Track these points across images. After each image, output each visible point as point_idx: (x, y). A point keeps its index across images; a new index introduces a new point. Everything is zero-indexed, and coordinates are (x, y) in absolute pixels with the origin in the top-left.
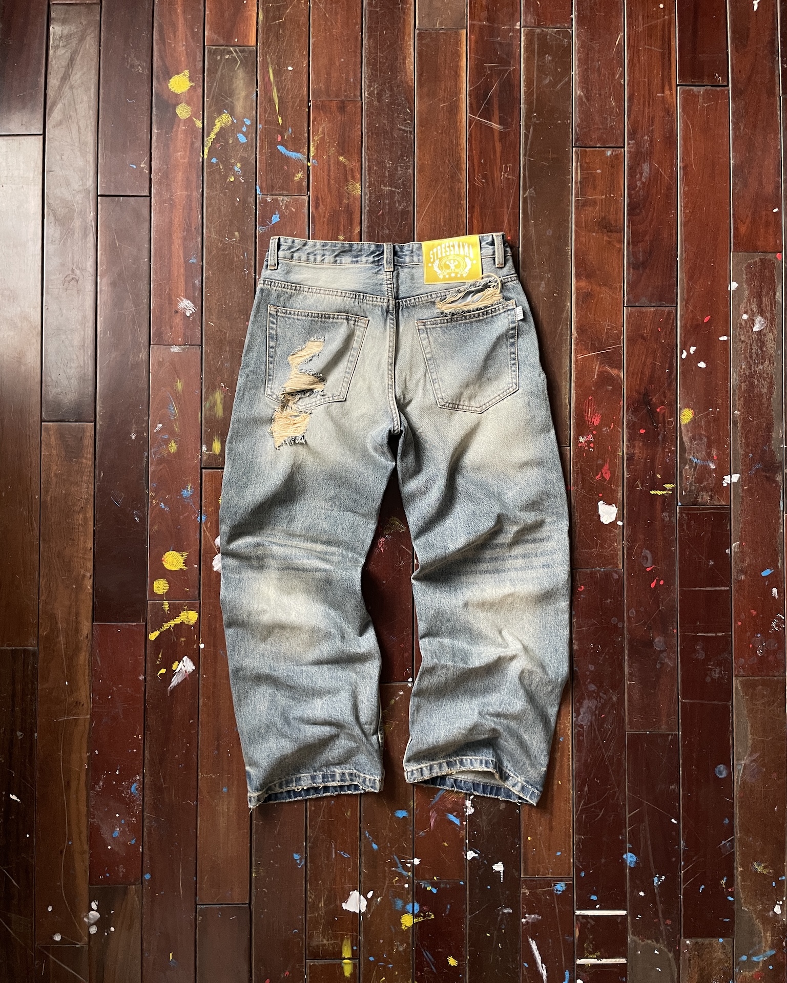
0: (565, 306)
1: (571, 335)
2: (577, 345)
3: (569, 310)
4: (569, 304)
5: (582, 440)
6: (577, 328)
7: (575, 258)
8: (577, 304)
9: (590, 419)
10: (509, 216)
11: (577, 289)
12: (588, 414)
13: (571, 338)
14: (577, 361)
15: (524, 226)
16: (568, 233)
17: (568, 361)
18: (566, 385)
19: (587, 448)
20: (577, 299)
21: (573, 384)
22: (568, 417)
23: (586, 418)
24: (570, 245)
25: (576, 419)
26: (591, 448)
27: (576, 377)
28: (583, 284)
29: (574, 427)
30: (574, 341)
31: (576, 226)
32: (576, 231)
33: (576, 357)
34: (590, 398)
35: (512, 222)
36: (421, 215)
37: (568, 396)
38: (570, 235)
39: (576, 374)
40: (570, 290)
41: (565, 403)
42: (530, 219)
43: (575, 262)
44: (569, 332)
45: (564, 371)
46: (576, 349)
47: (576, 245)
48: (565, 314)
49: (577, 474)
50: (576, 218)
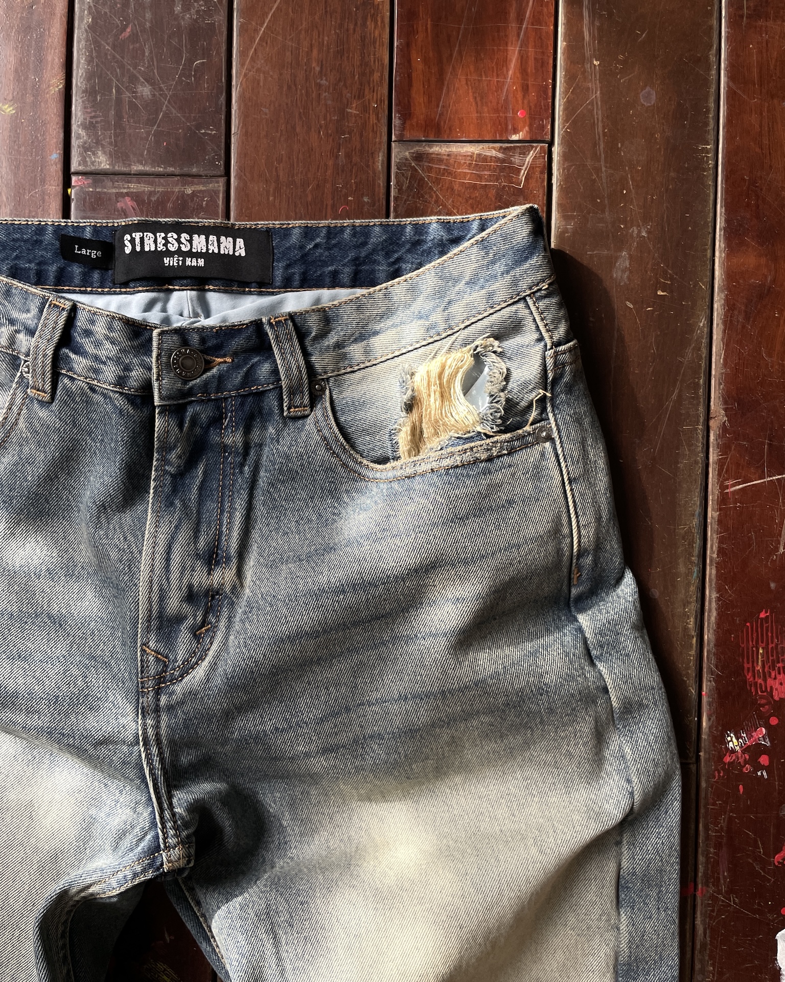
0: (690, 329)
1: (708, 418)
2: (724, 449)
3: (705, 341)
4: (703, 323)
5: (733, 743)
6: (728, 399)
7: (727, 178)
8: (728, 323)
9: (760, 681)
10: (524, 44)
11: (730, 275)
12: (754, 662)
13: (708, 429)
14: (723, 499)
15: (570, 78)
16: (707, 100)
17: (697, 500)
18: (690, 573)
19: (748, 768)
20: (730, 306)
21: (711, 571)
22: (692, 672)
23: (749, 676)
24: (711, 137)
25: (718, 679)
26: (762, 768)
27: (721, 551)
28: (750, 260)
29: (710, 704)
30: (719, 437)
31: (731, 77)
32: (731, 94)
33: (723, 487)
34: (762, 615)
35: (531, 63)
36: (252, 40)
37: (693, 607)
38: (712, 105)
39: (721, 540)
40: (708, 279)
41: (686, 629)
42: (588, 53)
43: (726, 191)
44: (701, 409)
45: (682, 529)
46: (721, 463)
47: (729, 139)
48: (689, 353)
49: (718, 846)
50: (731, 54)
